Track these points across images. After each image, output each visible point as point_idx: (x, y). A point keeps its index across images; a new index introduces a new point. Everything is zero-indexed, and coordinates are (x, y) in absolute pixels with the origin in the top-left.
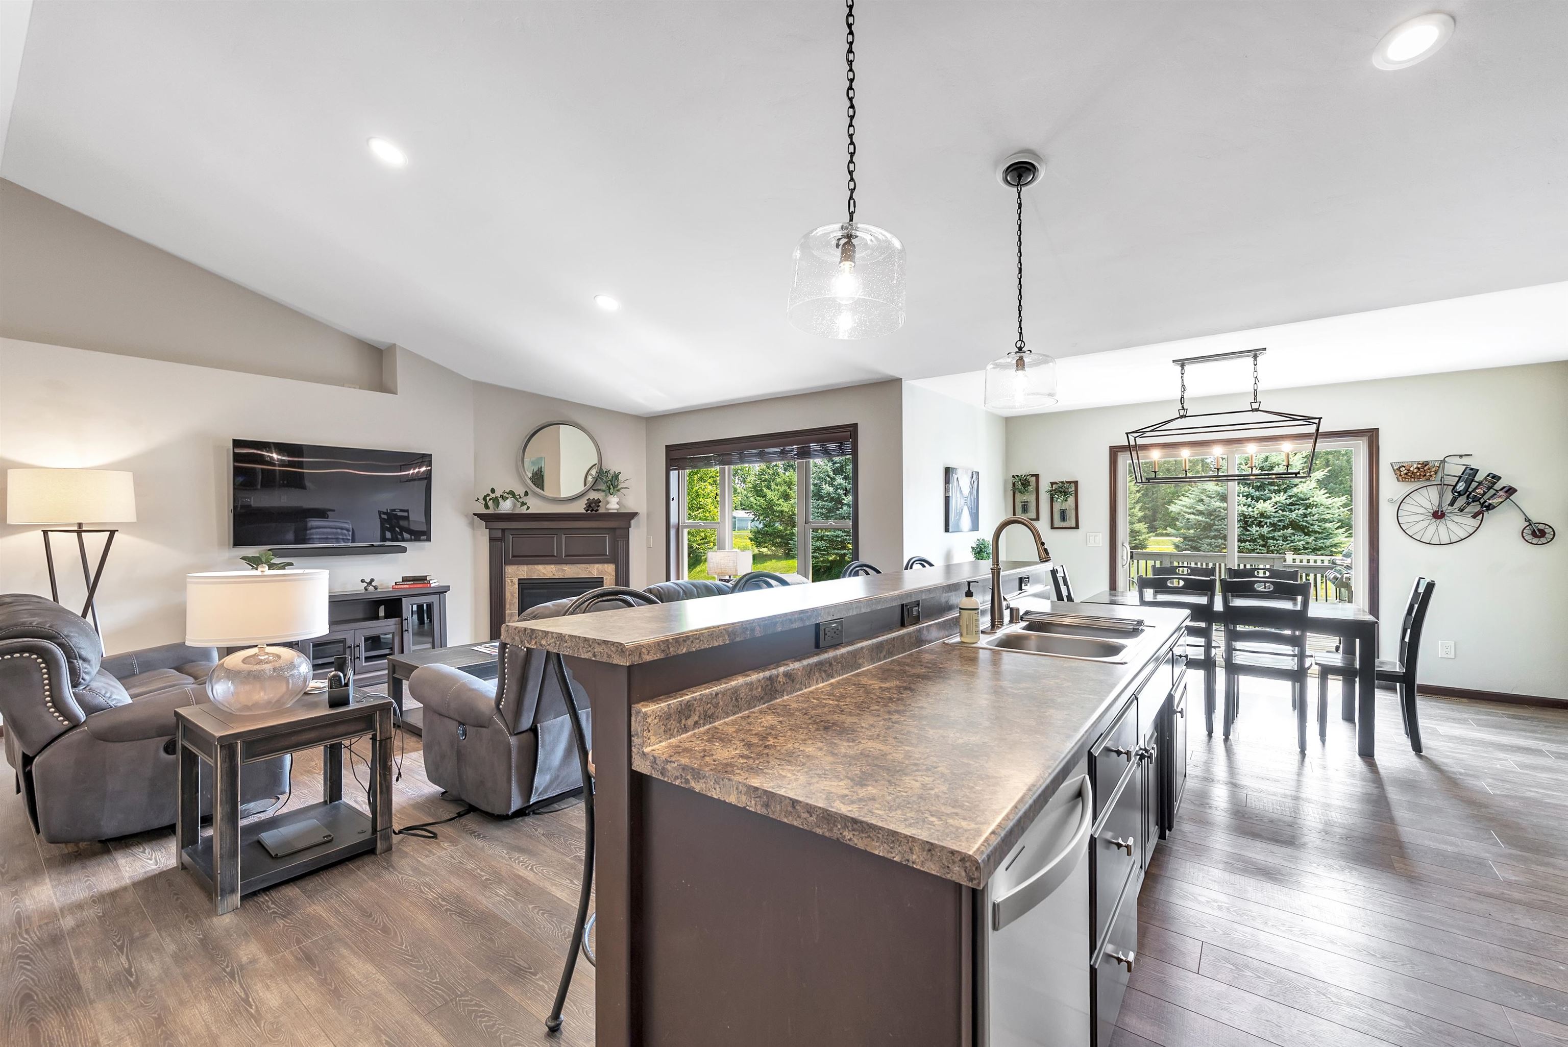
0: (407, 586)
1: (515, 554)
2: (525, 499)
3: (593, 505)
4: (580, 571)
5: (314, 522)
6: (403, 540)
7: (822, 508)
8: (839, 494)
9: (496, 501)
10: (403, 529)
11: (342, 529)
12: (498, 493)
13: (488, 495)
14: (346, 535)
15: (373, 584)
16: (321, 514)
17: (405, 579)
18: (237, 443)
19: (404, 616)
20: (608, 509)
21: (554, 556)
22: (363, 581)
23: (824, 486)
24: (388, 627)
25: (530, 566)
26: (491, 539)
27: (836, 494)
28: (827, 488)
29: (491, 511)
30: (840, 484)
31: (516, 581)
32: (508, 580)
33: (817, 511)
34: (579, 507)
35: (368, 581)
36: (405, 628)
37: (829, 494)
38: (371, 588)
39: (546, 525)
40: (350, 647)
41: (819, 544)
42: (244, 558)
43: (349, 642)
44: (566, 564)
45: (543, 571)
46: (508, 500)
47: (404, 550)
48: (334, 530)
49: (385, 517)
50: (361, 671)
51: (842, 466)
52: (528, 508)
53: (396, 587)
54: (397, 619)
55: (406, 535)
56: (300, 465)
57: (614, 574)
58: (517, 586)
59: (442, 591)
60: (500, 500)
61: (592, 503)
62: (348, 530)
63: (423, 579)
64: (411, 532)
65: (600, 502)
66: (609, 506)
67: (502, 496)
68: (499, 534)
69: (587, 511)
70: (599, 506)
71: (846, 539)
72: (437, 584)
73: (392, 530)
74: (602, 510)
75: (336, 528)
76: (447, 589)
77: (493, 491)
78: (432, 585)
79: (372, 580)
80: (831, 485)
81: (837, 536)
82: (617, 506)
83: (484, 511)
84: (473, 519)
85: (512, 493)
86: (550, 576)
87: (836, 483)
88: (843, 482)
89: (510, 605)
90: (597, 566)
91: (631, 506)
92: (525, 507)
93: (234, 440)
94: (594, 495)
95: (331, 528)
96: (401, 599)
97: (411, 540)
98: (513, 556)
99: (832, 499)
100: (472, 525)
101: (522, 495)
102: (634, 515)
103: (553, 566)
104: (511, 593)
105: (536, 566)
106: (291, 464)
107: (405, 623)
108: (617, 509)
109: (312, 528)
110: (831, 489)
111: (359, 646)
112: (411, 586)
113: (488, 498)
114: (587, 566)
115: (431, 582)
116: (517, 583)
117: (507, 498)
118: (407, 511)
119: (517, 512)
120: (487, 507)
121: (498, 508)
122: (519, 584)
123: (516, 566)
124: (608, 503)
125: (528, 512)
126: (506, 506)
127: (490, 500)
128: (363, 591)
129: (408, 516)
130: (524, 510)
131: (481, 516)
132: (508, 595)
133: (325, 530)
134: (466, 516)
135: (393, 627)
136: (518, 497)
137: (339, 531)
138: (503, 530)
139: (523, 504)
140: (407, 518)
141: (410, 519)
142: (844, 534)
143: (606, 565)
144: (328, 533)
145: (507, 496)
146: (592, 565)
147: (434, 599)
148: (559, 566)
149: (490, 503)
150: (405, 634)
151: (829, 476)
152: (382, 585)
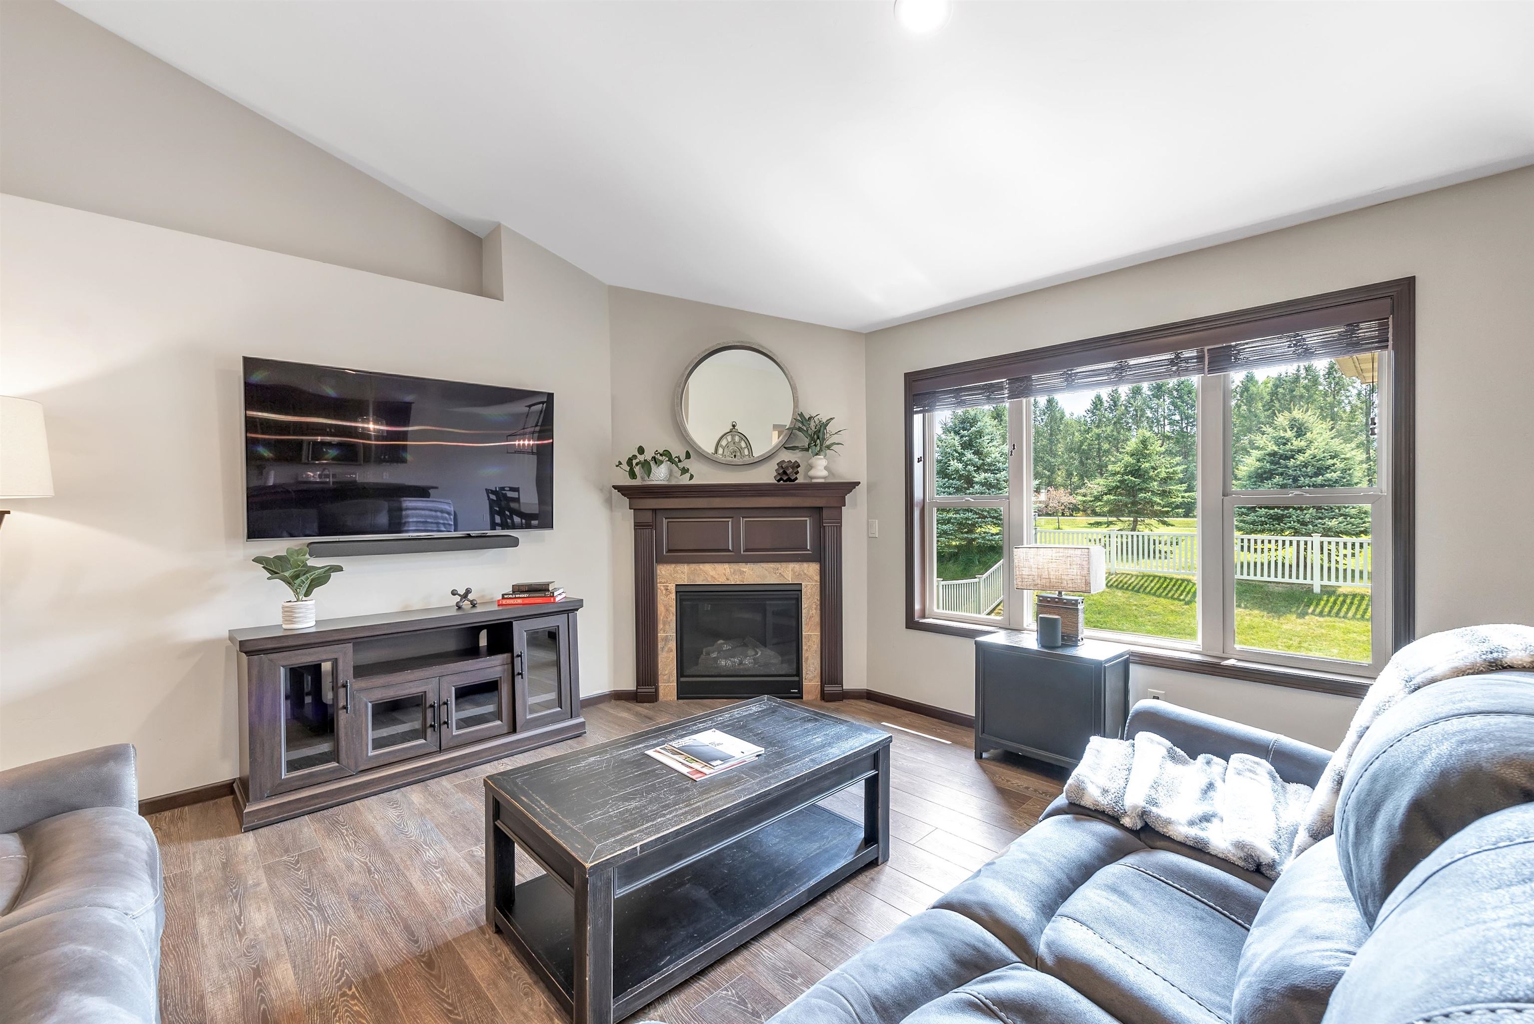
0: (519, 601)
1: (671, 548)
2: (686, 464)
3: (786, 473)
4: (766, 572)
5: (409, 503)
6: (514, 527)
7: (948, 488)
8: (969, 471)
9: (646, 465)
10: (514, 512)
11: (442, 511)
12: (648, 455)
13: (635, 457)
14: (447, 520)
15: (470, 597)
16: (422, 492)
17: (518, 589)
18: (250, 364)
19: (517, 649)
20: (812, 478)
21: (729, 551)
22: (454, 593)
23: (952, 462)
24: (492, 670)
25: (693, 566)
26: (638, 526)
27: (966, 470)
28: (955, 465)
29: (637, 482)
30: (970, 460)
31: (672, 587)
32: (660, 587)
33: (943, 490)
34: (766, 475)
35: (462, 592)
36: (518, 669)
37: (957, 471)
38: (466, 604)
39: (717, 502)
40: (432, 706)
41: (945, 527)
42: (257, 560)
43: (432, 699)
44: (746, 562)
45: (712, 573)
46: (662, 466)
47: (515, 542)
48: (433, 513)
49: (493, 497)
50: (451, 744)
51: (970, 440)
52: (692, 477)
53: (504, 602)
54: (505, 655)
55: (517, 519)
56: (404, 436)
57: (818, 578)
58: (673, 596)
59: (571, 609)
60: (652, 464)
61: (787, 468)
62: (449, 514)
63: (541, 589)
64: (521, 515)
65: (799, 466)
66: (812, 473)
67: (654, 458)
68: (647, 517)
69: (779, 481)
70: (797, 473)
71: (977, 522)
72: (564, 595)
73: (501, 513)
74: (801, 479)
75: (436, 511)
76: (579, 604)
77: (641, 450)
78: (557, 599)
79: (468, 591)
80: (960, 461)
81: (967, 519)
82: (825, 473)
83: (628, 482)
84: (610, 493)
85: (667, 453)
86: (722, 580)
87: (965, 459)
88: (972, 456)
89: (664, 624)
90: (791, 565)
91: (845, 471)
92: (688, 475)
93: (246, 360)
94: (788, 456)
95: (431, 510)
96: (511, 623)
97: (521, 527)
98: (669, 551)
99: (961, 477)
100: (609, 502)
101: (683, 457)
102: (852, 486)
103: (726, 566)
104: (665, 606)
105: (701, 566)
106: (391, 436)
107: (517, 661)
108: (825, 478)
109: (407, 509)
110: (960, 466)
111: (446, 703)
112: (527, 601)
113: (634, 462)
114: (778, 565)
115: (556, 594)
116: (674, 591)
117: (662, 462)
118: (516, 490)
119: (673, 483)
120: (633, 475)
121: (649, 476)
122: (676, 592)
123: (673, 566)
124: (810, 467)
125: (692, 482)
126: (660, 475)
127: (637, 464)
128: (453, 612)
129: (519, 498)
130: (685, 480)
131: (622, 490)
132: (661, 609)
133: (423, 512)
134: (601, 490)
135: (499, 669)
136: (677, 460)
137: (439, 514)
138: (655, 511)
139: (684, 471)
140: (517, 500)
141: (522, 501)
142: (975, 516)
143: (805, 565)
144: (426, 516)
145: (660, 458)
146: (784, 565)
147: (559, 621)
148: (735, 566)
149: (637, 469)
150: (518, 679)
151: (957, 452)
152: (483, 596)
